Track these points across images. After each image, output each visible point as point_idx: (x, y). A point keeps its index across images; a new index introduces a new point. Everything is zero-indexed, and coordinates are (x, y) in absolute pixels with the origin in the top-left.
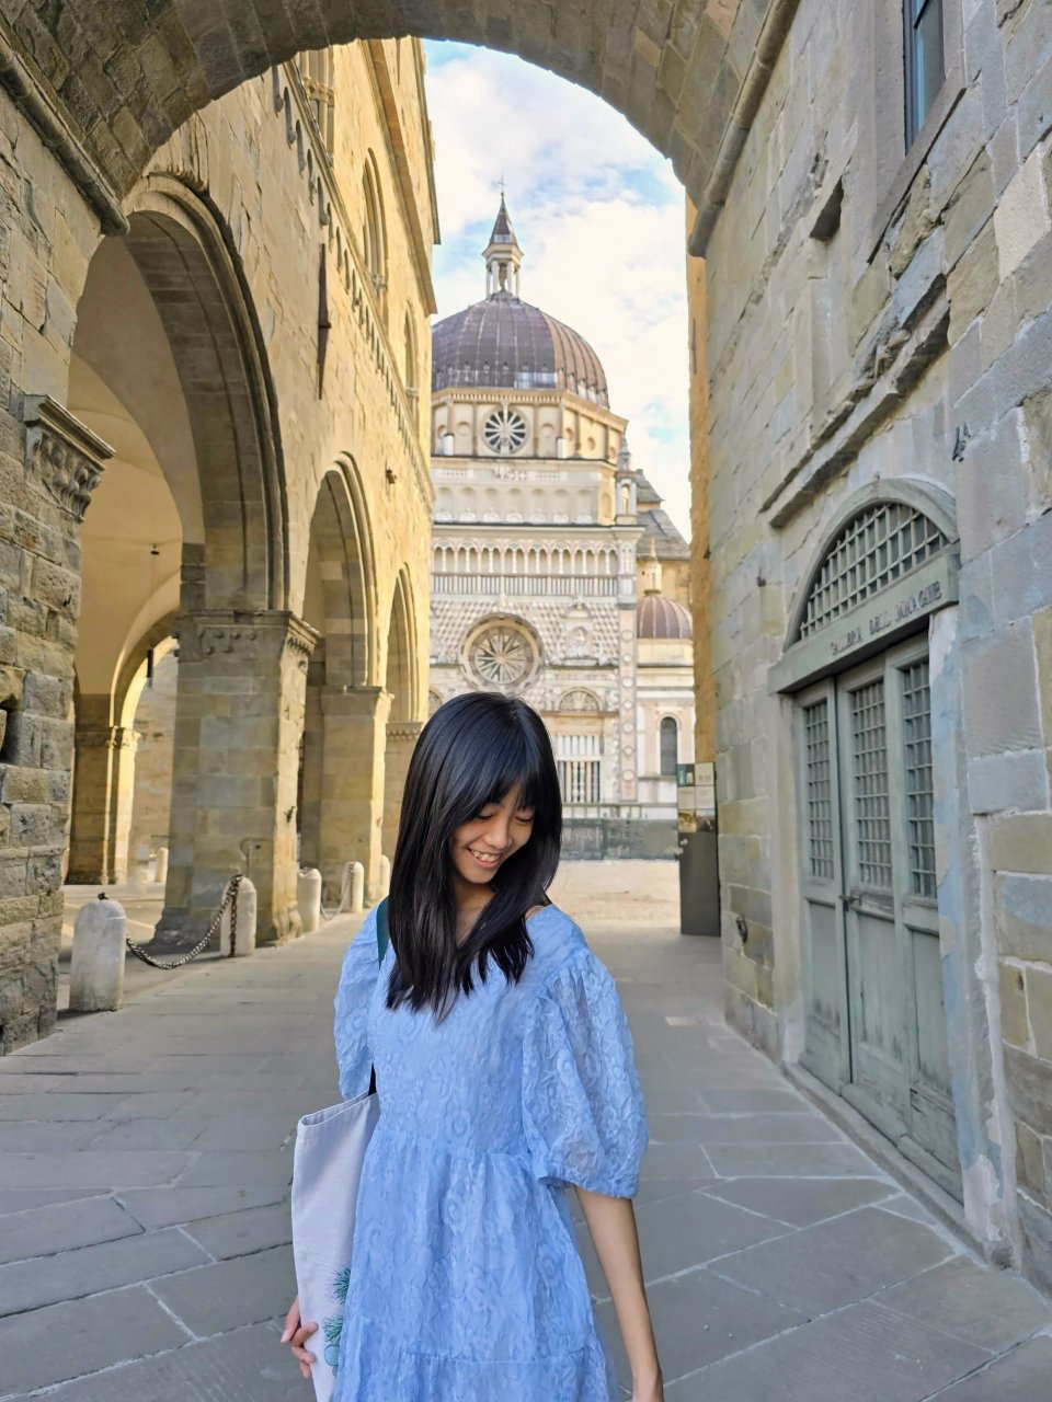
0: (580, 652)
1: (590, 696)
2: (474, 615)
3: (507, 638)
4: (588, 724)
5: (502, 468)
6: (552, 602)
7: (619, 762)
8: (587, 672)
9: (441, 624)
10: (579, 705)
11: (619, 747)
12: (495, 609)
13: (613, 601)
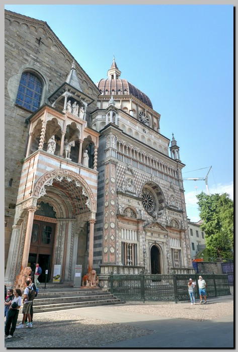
0: (173, 204)
1: (177, 222)
2: (145, 180)
3: (148, 193)
4: (176, 234)
5: (147, 131)
6: (165, 183)
7: (187, 250)
8: (176, 213)
9: (135, 180)
10: (174, 225)
11: (186, 244)
12: (150, 180)
13: (179, 187)
